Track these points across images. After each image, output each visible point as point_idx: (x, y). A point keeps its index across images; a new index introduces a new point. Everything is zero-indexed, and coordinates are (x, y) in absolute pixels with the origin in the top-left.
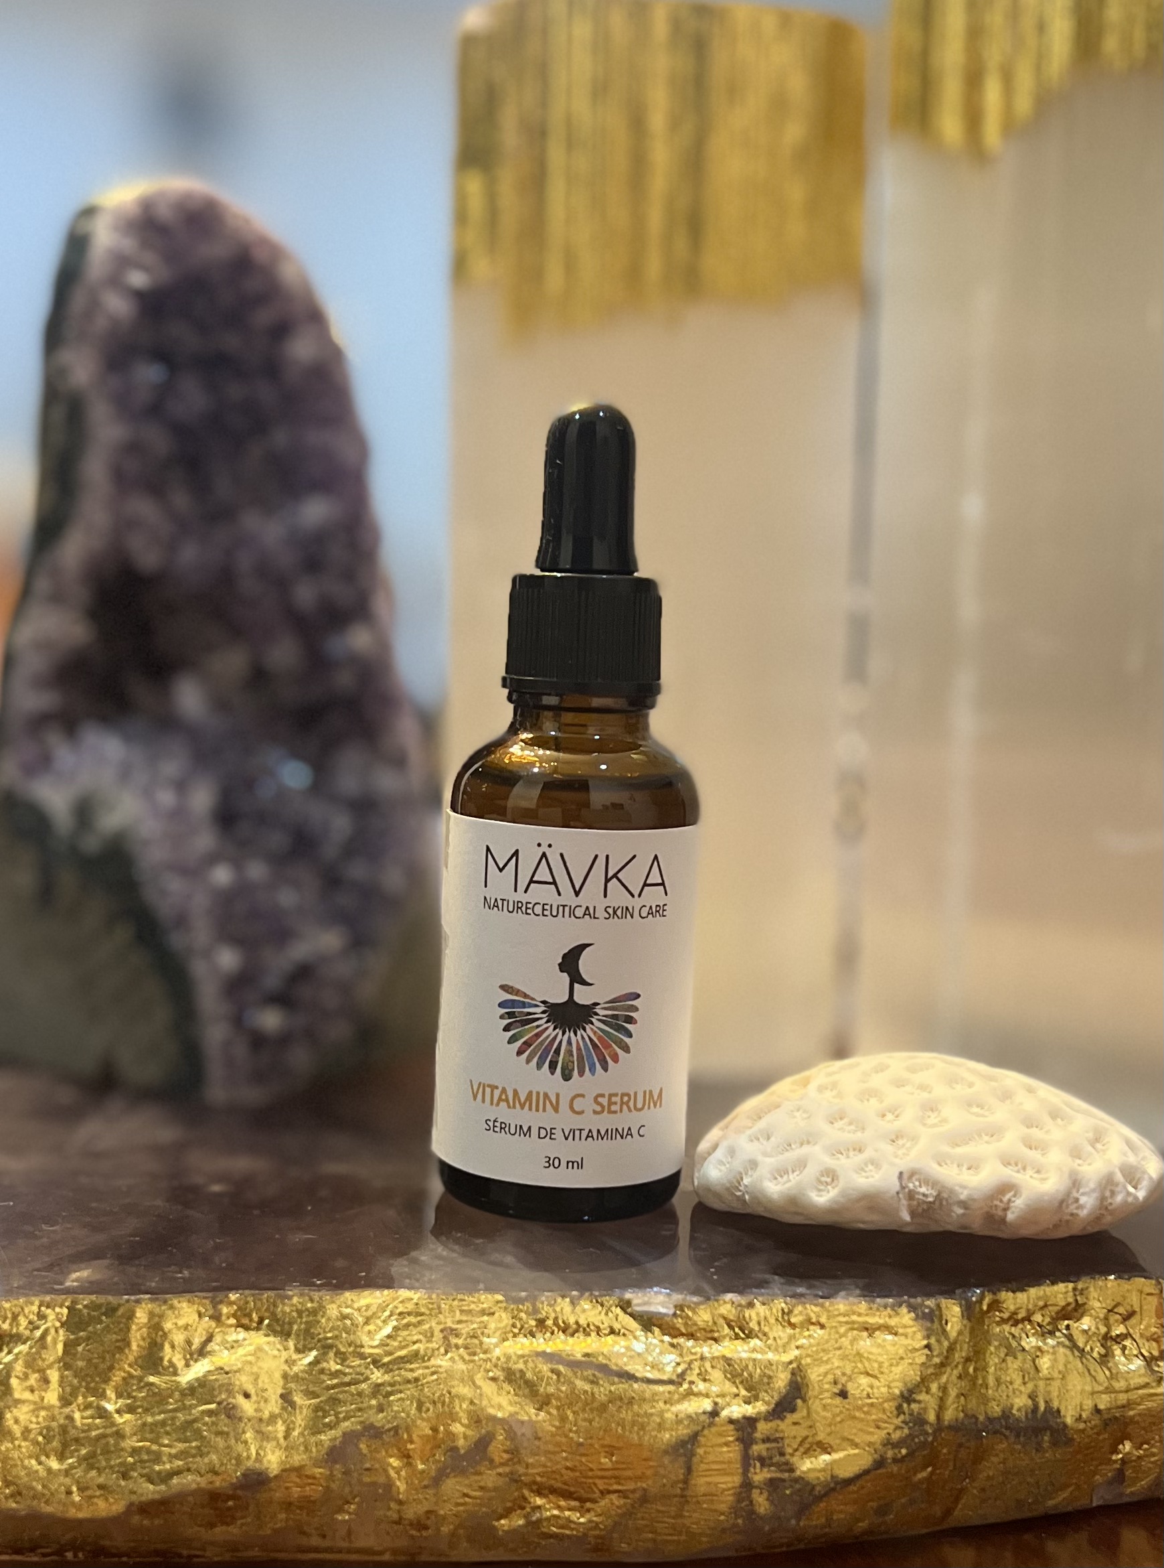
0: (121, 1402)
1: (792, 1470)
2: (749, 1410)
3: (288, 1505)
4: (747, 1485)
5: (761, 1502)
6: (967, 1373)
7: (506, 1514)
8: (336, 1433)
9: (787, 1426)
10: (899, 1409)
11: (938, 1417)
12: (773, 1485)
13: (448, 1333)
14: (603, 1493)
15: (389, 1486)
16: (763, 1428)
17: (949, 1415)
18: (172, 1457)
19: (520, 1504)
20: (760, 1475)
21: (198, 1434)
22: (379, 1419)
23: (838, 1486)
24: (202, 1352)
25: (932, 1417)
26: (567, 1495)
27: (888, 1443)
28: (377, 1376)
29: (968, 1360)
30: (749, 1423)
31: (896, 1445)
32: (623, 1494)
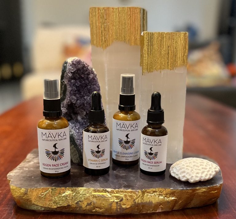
0: (57, 197)
1: (122, 207)
2: (118, 201)
3: (72, 208)
4: (117, 208)
5: (118, 210)
6: (141, 198)
7: (93, 210)
8: (77, 201)
9: (121, 202)
10: (133, 201)
11: (138, 202)
12: (120, 208)
13: (88, 192)
14: (103, 208)
15: (82, 207)
16: (119, 203)
17: (139, 202)
18: (61, 203)
19: (94, 209)
20: (118, 207)
21: (64, 201)
22: (81, 200)
23: (126, 209)
24: (64, 193)
25: (137, 202)
26: (99, 208)
27: (132, 205)
28: (81, 196)
29: (142, 197)
30: (118, 202)
31: (133, 205)
32: (105, 208)
